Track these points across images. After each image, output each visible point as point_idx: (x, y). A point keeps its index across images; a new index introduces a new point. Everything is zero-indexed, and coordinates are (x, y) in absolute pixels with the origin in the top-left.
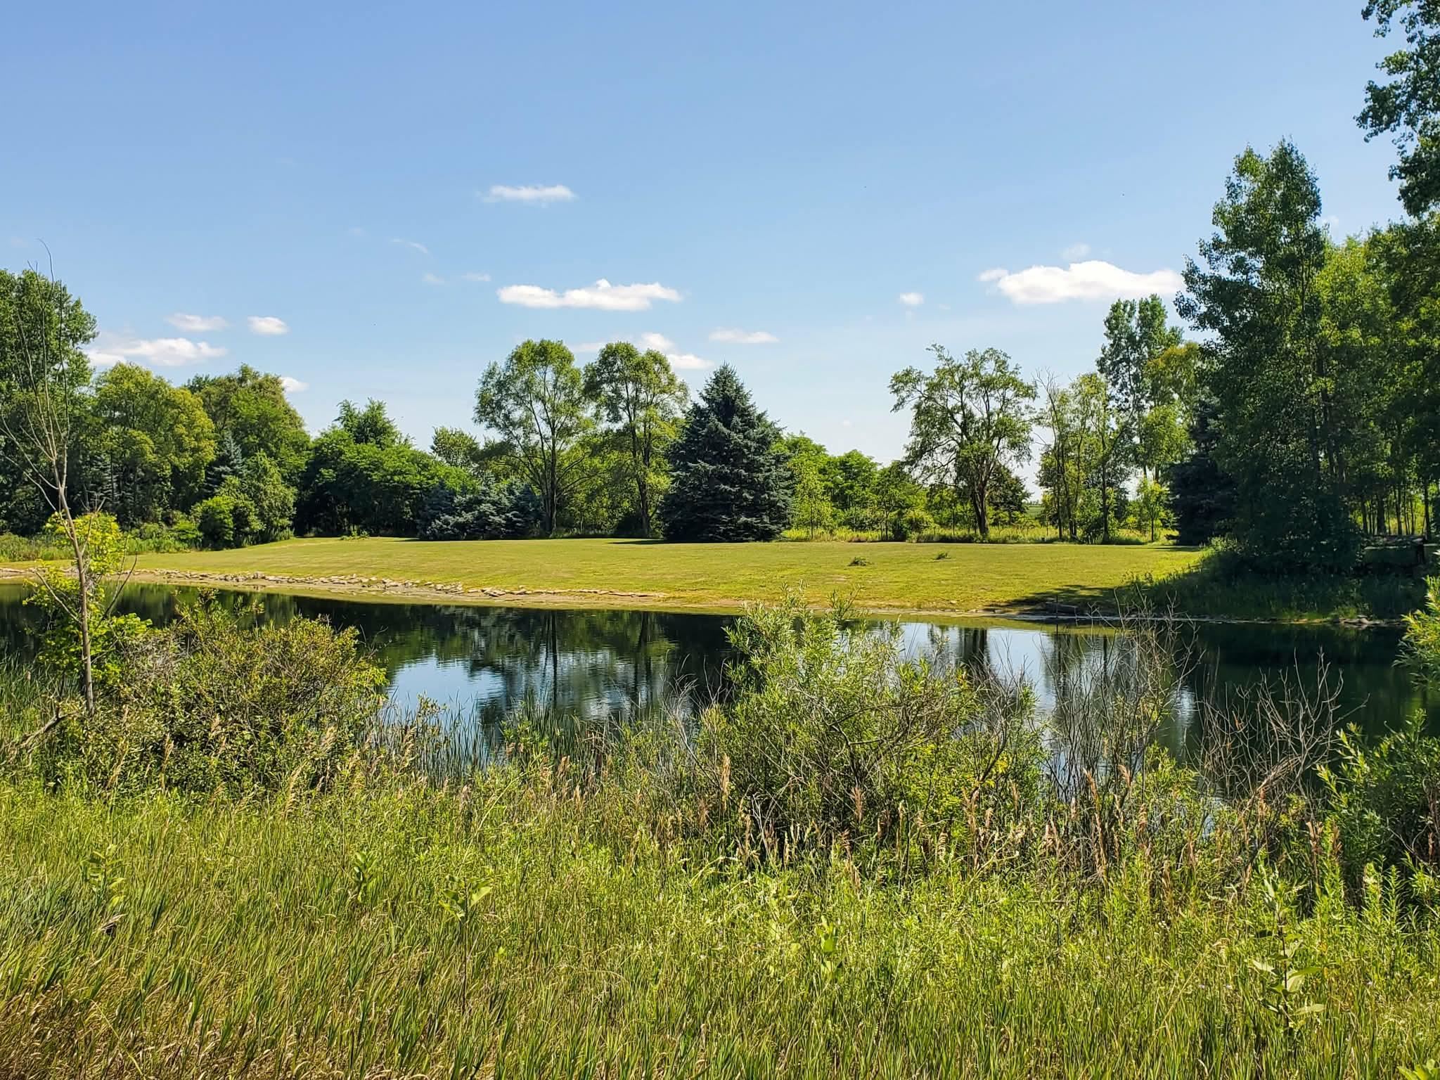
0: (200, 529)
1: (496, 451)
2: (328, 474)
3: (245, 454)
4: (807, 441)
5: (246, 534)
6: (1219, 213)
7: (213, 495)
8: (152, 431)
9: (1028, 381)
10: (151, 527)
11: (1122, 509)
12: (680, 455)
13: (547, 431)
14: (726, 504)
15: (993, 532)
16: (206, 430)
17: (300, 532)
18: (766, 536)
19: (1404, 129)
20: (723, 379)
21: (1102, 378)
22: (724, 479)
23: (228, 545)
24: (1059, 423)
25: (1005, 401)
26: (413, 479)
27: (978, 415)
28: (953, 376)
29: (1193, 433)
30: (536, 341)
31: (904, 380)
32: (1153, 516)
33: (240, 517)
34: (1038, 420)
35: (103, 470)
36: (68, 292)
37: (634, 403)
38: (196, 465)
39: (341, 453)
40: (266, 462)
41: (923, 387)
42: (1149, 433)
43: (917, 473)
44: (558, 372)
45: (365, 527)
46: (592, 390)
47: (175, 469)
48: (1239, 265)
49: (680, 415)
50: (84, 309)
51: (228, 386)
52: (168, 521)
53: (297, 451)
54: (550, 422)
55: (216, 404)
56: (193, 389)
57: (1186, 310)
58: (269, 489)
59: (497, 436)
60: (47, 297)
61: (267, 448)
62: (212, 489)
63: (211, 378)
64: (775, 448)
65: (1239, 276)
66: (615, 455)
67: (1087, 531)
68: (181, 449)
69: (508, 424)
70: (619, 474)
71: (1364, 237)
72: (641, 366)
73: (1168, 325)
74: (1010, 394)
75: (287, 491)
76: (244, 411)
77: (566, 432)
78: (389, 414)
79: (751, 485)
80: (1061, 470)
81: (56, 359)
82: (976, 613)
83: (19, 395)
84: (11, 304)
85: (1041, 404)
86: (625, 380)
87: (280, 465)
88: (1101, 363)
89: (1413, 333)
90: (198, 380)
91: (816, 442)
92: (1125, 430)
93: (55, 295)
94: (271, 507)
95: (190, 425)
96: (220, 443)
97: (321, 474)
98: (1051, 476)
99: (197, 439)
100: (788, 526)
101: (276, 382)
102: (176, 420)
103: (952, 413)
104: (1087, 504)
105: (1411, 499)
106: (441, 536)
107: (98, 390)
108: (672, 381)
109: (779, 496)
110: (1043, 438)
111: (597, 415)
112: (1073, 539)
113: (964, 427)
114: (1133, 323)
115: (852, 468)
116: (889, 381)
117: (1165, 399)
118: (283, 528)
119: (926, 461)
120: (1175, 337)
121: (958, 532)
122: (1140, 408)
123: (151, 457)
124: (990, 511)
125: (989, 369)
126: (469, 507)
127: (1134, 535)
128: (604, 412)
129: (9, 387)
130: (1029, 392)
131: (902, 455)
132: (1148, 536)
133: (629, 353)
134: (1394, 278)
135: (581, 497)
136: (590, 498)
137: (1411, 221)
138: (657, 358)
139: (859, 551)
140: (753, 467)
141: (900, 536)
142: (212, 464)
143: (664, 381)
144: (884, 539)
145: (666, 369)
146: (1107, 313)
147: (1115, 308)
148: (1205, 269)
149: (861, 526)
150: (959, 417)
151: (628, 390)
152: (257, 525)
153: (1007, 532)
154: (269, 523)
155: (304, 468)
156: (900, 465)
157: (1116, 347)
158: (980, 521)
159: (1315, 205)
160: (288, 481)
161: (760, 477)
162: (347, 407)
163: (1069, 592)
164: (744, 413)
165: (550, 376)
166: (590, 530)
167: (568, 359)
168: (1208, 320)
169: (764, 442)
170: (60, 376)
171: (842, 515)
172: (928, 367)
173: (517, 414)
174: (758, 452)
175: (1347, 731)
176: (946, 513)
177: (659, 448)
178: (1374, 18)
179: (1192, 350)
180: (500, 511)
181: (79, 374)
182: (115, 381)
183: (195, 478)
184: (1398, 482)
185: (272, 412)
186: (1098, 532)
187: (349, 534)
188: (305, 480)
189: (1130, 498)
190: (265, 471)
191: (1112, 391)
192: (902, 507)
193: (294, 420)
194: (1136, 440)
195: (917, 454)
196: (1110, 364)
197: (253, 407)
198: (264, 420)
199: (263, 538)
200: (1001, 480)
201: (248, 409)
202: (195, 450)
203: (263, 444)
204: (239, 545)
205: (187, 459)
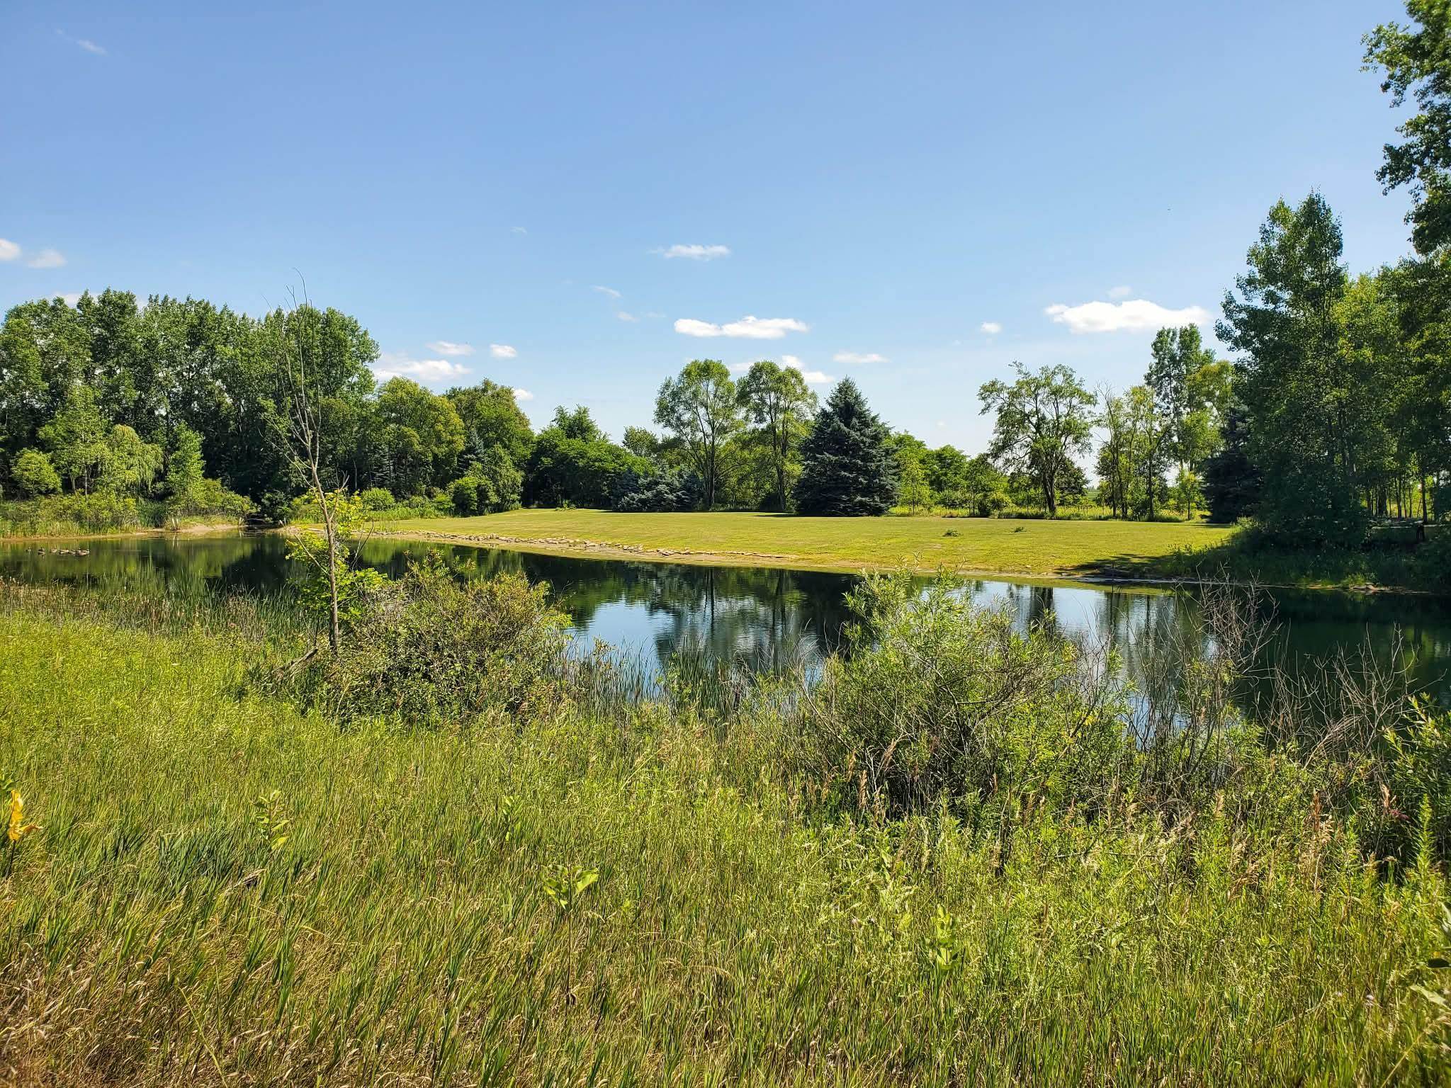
0: (453, 501)
1: (670, 445)
2: (547, 461)
3: (487, 446)
4: (910, 438)
5: (487, 505)
6: (1253, 255)
7: (463, 476)
8: (418, 428)
9: (1090, 392)
10: (418, 499)
11: (1164, 494)
12: (810, 449)
13: (708, 430)
14: (847, 487)
15: (1060, 511)
16: (458, 427)
17: (526, 503)
18: (877, 512)
19: (1416, 182)
20: (845, 389)
21: (1148, 388)
22: (844, 467)
23: (474, 513)
24: (1116, 426)
25: (1071, 407)
26: (610, 466)
27: (1049, 417)
28: (1030, 386)
29: (1223, 433)
30: (702, 360)
31: (990, 390)
32: (1190, 500)
33: (482, 492)
34: (1098, 423)
35: (383, 456)
36: (359, 325)
37: (776, 408)
38: (451, 454)
39: (556, 446)
40: (501, 452)
41: (1005, 395)
42: (1187, 433)
43: (1000, 463)
44: (717, 385)
45: (573, 502)
46: (743, 398)
47: (435, 456)
48: (1271, 297)
49: (810, 418)
50: (370, 337)
51: (475, 395)
52: (430, 495)
53: (524, 444)
54: (711, 423)
55: (466, 408)
56: (450, 397)
57: (1223, 334)
58: (503, 472)
59: (671, 434)
60: (343, 327)
61: (502, 442)
62: (462, 471)
63: (463, 389)
64: (886, 443)
65: (1271, 306)
66: (759, 449)
67: (1136, 511)
68: (439, 441)
69: (680, 424)
70: (762, 463)
71: (1375, 274)
72: (780, 379)
73: (1203, 347)
74: (1075, 401)
75: (516, 474)
76: (486, 413)
77: (723, 430)
78: (592, 417)
79: (866, 472)
80: (1115, 462)
81: (350, 374)
82: (1049, 575)
83: (322, 400)
84: (318, 332)
85: (1101, 409)
86: (769, 390)
87: (512, 454)
88: (1148, 377)
89: (1420, 352)
90: (454, 390)
91: (918, 439)
92: (1167, 431)
93: (349, 327)
94: (504, 485)
95: (446, 424)
96: (468, 437)
97: (542, 462)
98: (1108, 466)
99: (452, 435)
100: (895, 504)
101: (509, 392)
102: (436, 421)
103: (1028, 416)
104: (1135, 490)
105: (1410, 488)
106: (629, 509)
107: (380, 397)
108: (805, 391)
109: (887, 481)
110: (1101, 437)
111: (746, 418)
112: (1125, 517)
113: (1038, 427)
114: (1175, 346)
115: (946, 459)
116: (977, 390)
117: (1200, 406)
118: (514, 501)
119: (1008, 455)
120: (1209, 356)
121: (1032, 510)
122: (1178, 414)
123: (418, 448)
124: (1057, 494)
125: (1059, 380)
126: (649, 487)
127: (1174, 514)
128: (753, 416)
129: (315, 394)
130: (1090, 400)
131: (986, 448)
132: (1185, 516)
133: (773, 370)
134: (1405, 306)
135: (733, 480)
136: (740, 481)
137: (1420, 259)
138: (794, 374)
139: (952, 525)
140: (867, 458)
141: (984, 513)
142: (463, 453)
143: (799, 391)
144: (972, 515)
145: (801, 382)
146: (1154, 338)
147: (1160, 334)
148: (1240, 299)
149: (953, 505)
150: (1034, 420)
151: (771, 398)
152: (494, 499)
153: (1071, 510)
154: (503, 497)
155: (529, 457)
156: (982, 460)
157: (1161, 366)
158: (1049, 501)
159: (1338, 248)
160: (517, 466)
161: (873, 466)
162: (561, 411)
163: (1123, 560)
164: (861, 416)
165: (711, 387)
166: (740, 506)
167: (726, 374)
168: (1239, 343)
169: (876, 438)
170: (352, 387)
171: (938, 496)
172: (1010, 380)
173: (687, 417)
174: (871, 446)
175: (1421, 699)
176: (1022, 495)
177: (794, 443)
178: (1391, 91)
179: (1224, 367)
180: (672, 491)
181: (365, 386)
182: (393, 391)
183: (449, 463)
184: (1400, 473)
185: (507, 415)
186: (1145, 512)
187: (562, 507)
188: (529, 465)
189: (1170, 484)
190: (501, 458)
191: (1157, 400)
192: (986, 490)
193: (523, 420)
194: (1175, 439)
195: (998, 450)
196: (1156, 378)
197: (492, 410)
198: (501, 420)
199: (498, 508)
200: (1066, 469)
201: (487, 411)
202: (451, 442)
203: (499, 439)
204: (481, 514)
205: (444, 449)
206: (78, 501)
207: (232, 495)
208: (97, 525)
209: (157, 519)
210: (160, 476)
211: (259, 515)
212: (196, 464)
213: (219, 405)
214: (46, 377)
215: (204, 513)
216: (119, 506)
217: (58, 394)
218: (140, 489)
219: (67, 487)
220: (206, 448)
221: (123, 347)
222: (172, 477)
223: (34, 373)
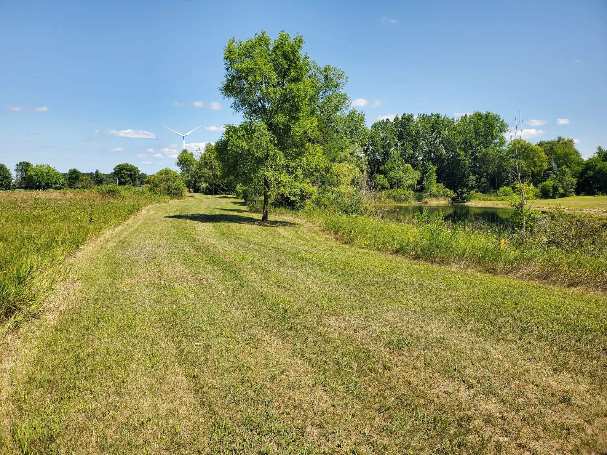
0: (541, 192)
2: (590, 173)
3: (559, 166)
5: (557, 194)
7: (546, 181)
8: (526, 160)
16: (544, 159)
17: (578, 193)
23: (551, 198)
33: (555, 188)
35: (509, 173)
36: (500, 117)
38: (540, 171)
39: (596, 165)
40: (566, 169)
45: (605, 192)
47: (533, 172)
50: (505, 122)
51: (553, 144)
53: (578, 165)
55: (548, 150)
56: (539, 145)
58: (567, 179)
60: (494, 119)
61: (567, 165)
62: (545, 179)
63: (545, 141)
68: (535, 166)
75: (573, 179)
76: (559, 152)
81: (495, 138)
83: (484, 150)
84: (482, 122)
87: (571, 170)
90: (541, 142)
93: (496, 119)
94: (567, 185)
95: (539, 158)
96: (549, 163)
97: (588, 174)
99: (541, 162)
101: (571, 141)
102: (534, 156)
107: (508, 147)
118: (571, 192)
123: (525, 169)
129: (481, 148)
142: (546, 170)
152: (561, 191)
154: (566, 190)
155: (581, 171)
160: (574, 176)
162: (600, 148)
170: (496, 144)
181: (502, 143)
182: (514, 145)
183: (539, 175)
185: (569, 152)
187: (598, 194)
188: (581, 175)
190: (566, 172)
193: (577, 153)
197: (562, 150)
198: (566, 155)
199: (563, 195)
201: (560, 151)
202: (540, 166)
203: (565, 163)
204: (554, 198)
205: (537, 169)
206: (394, 192)
207: (447, 189)
208: (400, 201)
209: (419, 199)
210: (420, 182)
211: (457, 197)
212: (434, 178)
213: (441, 154)
214: (383, 147)
215: (436, 196)
216: (407, 194)
217: (387, 154)
218: (412, 187)
219: (391, 188)
220: (437, 171)
221: (408, 135)
222: (425, 183)
223: (379, 147)
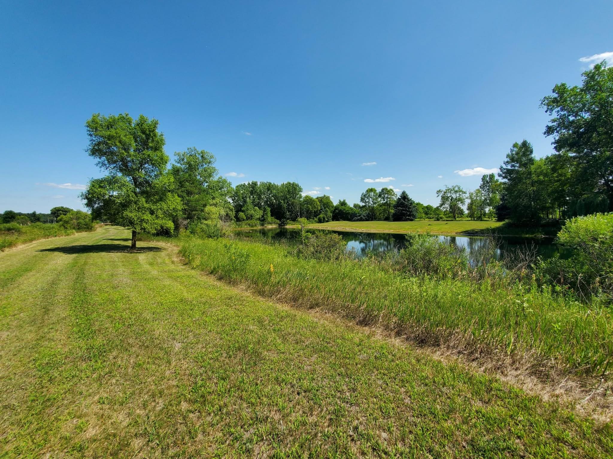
0: (318, 220)
1: (364, 207)
2: (337, 211)
3: (325, 208)
4: (420, 203)
6: (508, 156)
8: (311, 205)
9: (464, 191)
10: (311, 220)
11: (485, 214)
12: (396, 206)
13: (372, 203)
14: (404, 215)
15: (457, 219)
16: (319, 205)
17: (333, 220)
18: (412, 220)
19: (555, 134)
20: (404, 193)
21: (481, 189)
22: (404, 210)
23: (322, 223)
24: (471, 198)
25: (460, 195)
26: (350, 212)
27: (454, 197)
28: (449, 190)
29: (501, 199)
30: (370, 188)
31: (439, 191)
32: (492, 216)
33: (324, 218)
34: (467, 198)
35: (305, 211)
36: (299, 185)
37: (387, 198)
38: (317, 210)
39: (339, 208)
40: (328, 210)
41: (443, 193)
42: (491, 200)
43: (441, 208)
44: (374, 193)
45: (343, 220)
46: (380, 196)
47: (314, 211)
48: (513, 166)
49: (396, 199)
50: (301, 187)
51: (322, 198)
52: (313, 219)
53: (332, 208)
54: (373, 202)
55: (320, 201)
56: (317, 199)
57: (500, 175)
58: (328, 214)
59: (364, 204)
60: (296, 185)
62: (320, 214)
64: (413, 205)
65: (513, 168)
66: (384, 207)
67: (477, 218)
68: (315, 208)
69: (366, 202)
70: (385, 210)
71: (544, 158)
72: (389, 191)
73: (496, 179)
74: (461, 193)
75: (331, 214)
76: (324, 202)
77: (375, 203)
78: (346, 201)
79: (409, 211)
80: (472, 207)
81: (298, 195)
82: (453, 234)
83: (293, 200)
84: (291, 187)
85: (467, 195)
86: (386, 194)
87: (330, 210)
88: (480, 187)
89: (557, 177)
90: (318, 197)
91: (421, 203)
92: (486, 199)
94: (328, 217)
95: (316, 204)
96: (321, 207)
98: (469, 208)
100: (416, 218)
101: (329, 197)
102: (314, 203)
103: (449, 197)
104: (477, 214)
105: (556, 211)
106: (355, 221)
107: (303, 199)
108: (394, 194)
109: (414, 213)
110: (468, 201)
111: (381, 200)
112: (474, 220)
113: (451, 200)
114: (488, 179)
115: (429, 208)
116: (436, 192)
117: (495, 193)
118: (330, 220)
119: (443, 206)
120: (497, 181)
121: (450, 219)
122: (489, 195)
123: (311, 209)
124: (456, 215)
125: (456, 189)
126: (359, 216)
127: (488, 219)
128: (382, 200)
129: (291, 199)
130: (465, 193)
131: (438, 205)
132: (491, 219)
133: (387, 189)
134: (553, 165)
135: (378, 214)
136: (379, 214)
137: (557, 153)
138: (391, 190)
139: (430, 222)
140: (409, 208)
141: (438, 220)
142: (320, 210)
143: (393, 194)
144: (435, 221)
145: (393, 192)
146: (482, 177)
147: (484, 176)
148: (504, 167)
149: (430, 218)
150: (450, 198)
151: (386, 196)
152: (327, 219)
153: (460, 219)
154: (328, 219)
155: (333, 210)
156: (438, 207)
157: (484, 184)
158: (454, 217)
159: (531, 152)
160: (331, 212)
161: (411, 210)
162: (340, 200)
163: (473, 230)
164: (408, 199)
165: (373, 194)
166: (380, 220)
167: (376, 191)
168: (504, 178)
169: (411, 204)
170: (298, 197)
171: (427, 216)
172: (444, 189)
173: (367, 200)
174: (410, 205)
175: (540, 257)
176: (447, 216)
177: (392, 205)
178: (548, 112)
179: (501, 183)
180: (364, 217)
181: (301, 197)
182: (306, 198)
183: (317, 212)
184: (553, 208)
186: (480, 219)
187: (340, 221)
188: (333, 212)
189: (487, 212)
191: (483, 192)
192: (438, 215)
193: (332, 203)
194: (488, 201)
195: (441, 205)
196: (482, 187)
197: (326, 201)
198: (327, 203)
199: (327, 221)
200: (459, 209)
203: (327, 207)
204: (324, 222)
205: (316, 209)
206: (249, 222)
207: (276, 220)
208: (252, 226)
209: (263, 225)
210: (263, 216)
211: (281, 224)
212: (269, 214)
213: (273, 202)
214: (243, 198)
215: (271, 224)
216: (256, 222)
217: (245, 202)
218: (259, 219)
219: (247, 220)
220: (271, 211)
221: (256, 192)
222: (265, 217)
223: (241, 198)
